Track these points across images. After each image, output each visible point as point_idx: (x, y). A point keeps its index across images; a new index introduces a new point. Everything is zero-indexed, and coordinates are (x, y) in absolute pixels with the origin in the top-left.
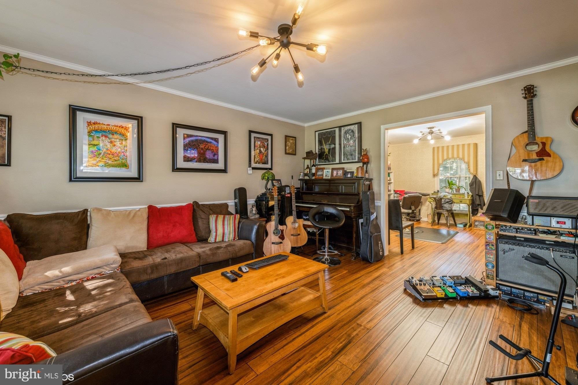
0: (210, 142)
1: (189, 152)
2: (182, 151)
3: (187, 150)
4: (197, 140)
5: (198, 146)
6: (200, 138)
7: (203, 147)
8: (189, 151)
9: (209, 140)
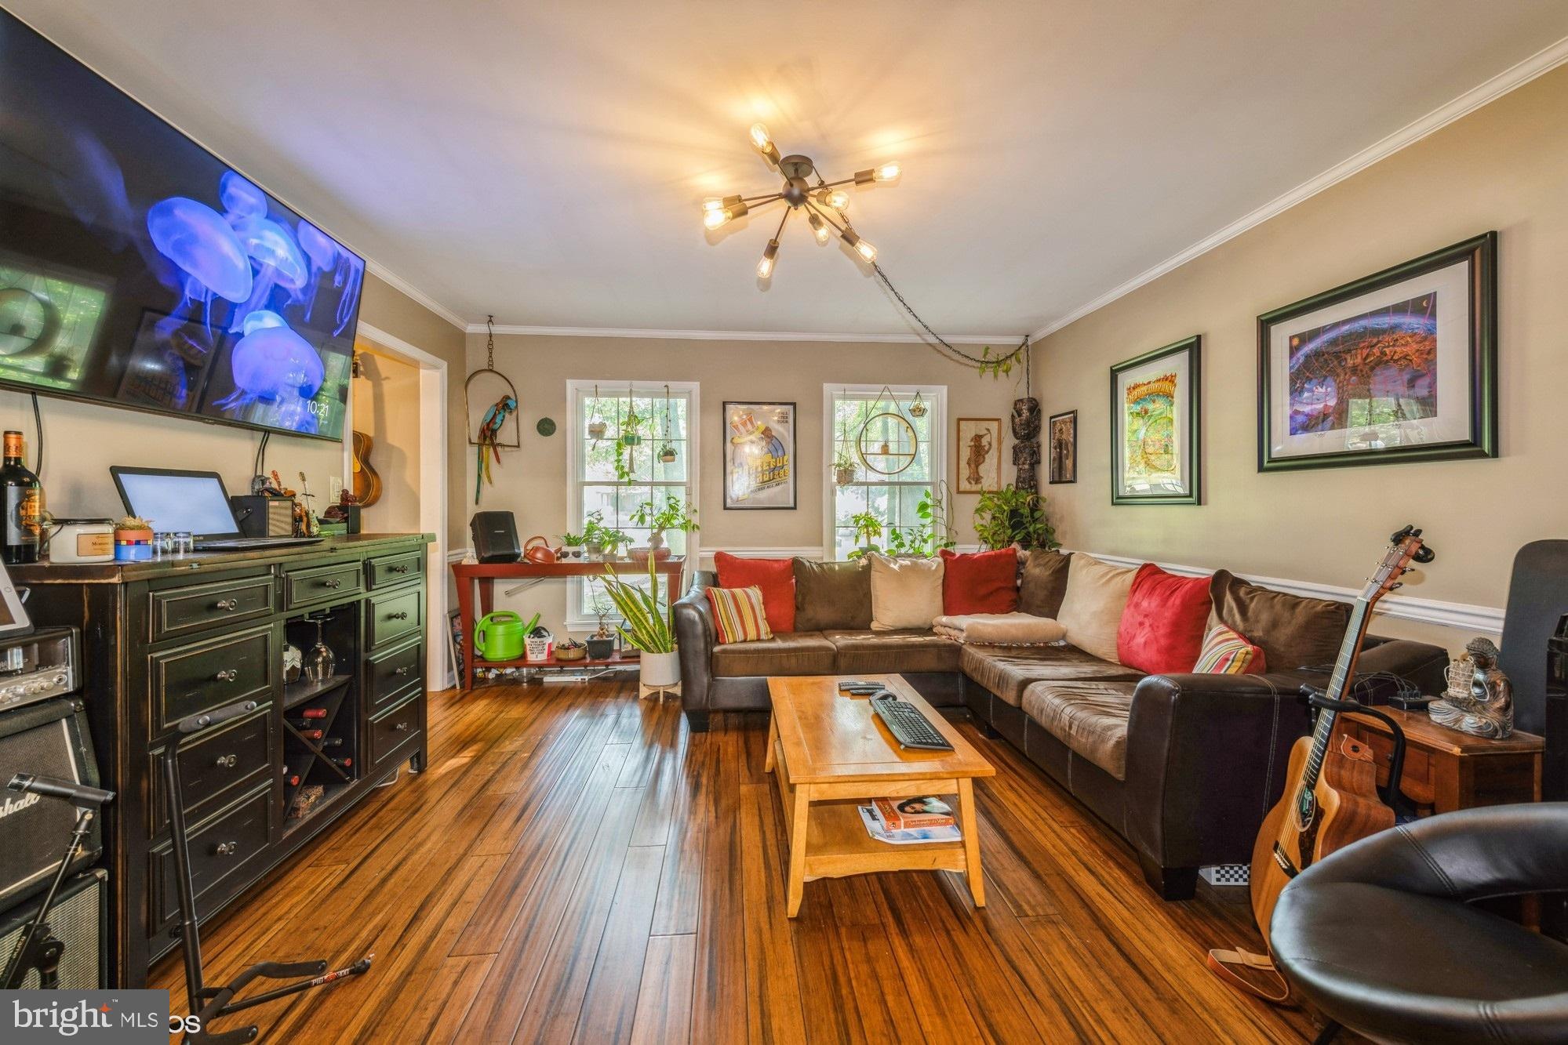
0: (1394, 328)
1: (1307, 398)
2: (1287, 399)
3: (1301, 391)
4: (1334, 342)
5: (1340, 363)
6: (1346, 327)
7: (1359, 360)
8: (1306, 394)
9: (1385, 321)
